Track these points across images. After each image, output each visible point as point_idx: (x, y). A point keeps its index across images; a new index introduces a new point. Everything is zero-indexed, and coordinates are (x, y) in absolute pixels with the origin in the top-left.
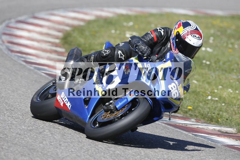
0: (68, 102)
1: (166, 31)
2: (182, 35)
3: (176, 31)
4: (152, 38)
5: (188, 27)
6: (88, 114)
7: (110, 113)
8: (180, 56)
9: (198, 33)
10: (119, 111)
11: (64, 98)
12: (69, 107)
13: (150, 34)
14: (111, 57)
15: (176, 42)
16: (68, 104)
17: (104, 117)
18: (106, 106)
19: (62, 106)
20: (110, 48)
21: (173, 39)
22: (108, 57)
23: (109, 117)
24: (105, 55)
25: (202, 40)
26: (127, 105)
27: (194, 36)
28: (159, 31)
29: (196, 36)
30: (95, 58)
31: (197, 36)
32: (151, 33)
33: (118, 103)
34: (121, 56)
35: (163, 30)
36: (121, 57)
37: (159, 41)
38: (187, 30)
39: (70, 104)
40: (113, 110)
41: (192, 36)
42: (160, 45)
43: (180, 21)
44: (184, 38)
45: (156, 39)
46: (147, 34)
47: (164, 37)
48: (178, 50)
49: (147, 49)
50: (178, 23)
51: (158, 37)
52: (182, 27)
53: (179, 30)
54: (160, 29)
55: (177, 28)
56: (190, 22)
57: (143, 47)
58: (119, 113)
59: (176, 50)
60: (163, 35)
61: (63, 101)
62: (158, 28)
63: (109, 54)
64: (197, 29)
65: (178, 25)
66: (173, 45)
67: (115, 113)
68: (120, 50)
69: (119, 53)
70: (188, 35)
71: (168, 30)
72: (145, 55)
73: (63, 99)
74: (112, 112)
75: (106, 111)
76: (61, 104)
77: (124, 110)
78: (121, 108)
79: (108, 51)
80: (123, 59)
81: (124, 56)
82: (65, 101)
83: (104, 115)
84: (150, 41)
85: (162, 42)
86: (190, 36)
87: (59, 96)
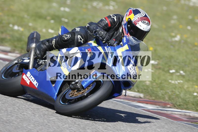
0: (34, 81)
1: (118, 18)
2: (133, 22)
3: (128, 17)
4: (106, 24)
5: (138, 14)
6: (55, 92)
7: (77, 92)
8: (132, 39)
9: (146, 19)
10: (85, 89)
11: (31, 77)
12: (35, 86)
13: (104, 20)
14: (71, 41)
15: (128, 27)
16: (35, 83)
17: (72, 95)
18: (72, 85)
19: (29, 84)
20: (70, 33)
21: (125, 25)
22: (69, 41)
23: (77, 95)
24: (66, 39)
25: (150, 25)
26: (92, 84)
27: (144, 22)
28: (112, 17)
29: (145, 22)
30: (57, 42)
31: (147, 22)
32: (106, 19)
33: (84, 82)
34: (81, 39)
35: (115, 17)
36: (81, 41)
37: (112, 26)
38: (137, 17)
39: (37, 83)
40: (80, 88)
41: (142, 22)
42: (114, 30)
43: (130, 9)
44: (135, 24)
45: (110, 25)
46: (102, 20)
47: (117, 23)
48: (130, 34)
49: (106, 34)
50: (128, 10)
51: (112, 23)
52: (133, 14)
53: (130, 17)
54: (113, 16)
55: (128, 15)
56: (140, 9)
57: (103, 33)
58: (85, 91)
59: (127, 35)
60: (116, 21)
61: (29, 80)
62: (111, 15)
63: (70, 38)
64: (146, 16)
65: (129, 12)
66: (125, 30)
67: (82, 92)
68: (79, 35)
69: (78, 37)
70: (138, 21)
71: (120, 17)
72: (104, 40)
73: (29, 78)
74: (79, 90)
75: (73, 89)
76: (27, 82)
77: (89, 88)
78: (87, 87)
79: (69, 35)
80: (82, 42)
81: (83, 40)
82: (31, 80)
83: (71, 93)
84: (105, 27)
85: (115, 27)
86: (140, 22)
87: (24, 75)
